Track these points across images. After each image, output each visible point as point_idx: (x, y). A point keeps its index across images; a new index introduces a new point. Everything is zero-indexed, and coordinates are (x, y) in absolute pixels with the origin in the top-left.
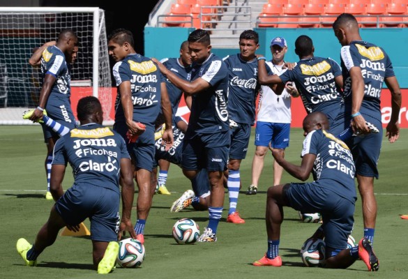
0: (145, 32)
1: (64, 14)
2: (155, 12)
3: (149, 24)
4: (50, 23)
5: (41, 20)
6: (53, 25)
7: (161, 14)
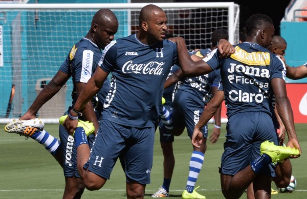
0: (282, 27)
1: (198, 10)
2: (292, 6)
3: (285, 19)
4: (184, 19)
5: (176, 16)
6: (187, 21)
7: (297, 8)
